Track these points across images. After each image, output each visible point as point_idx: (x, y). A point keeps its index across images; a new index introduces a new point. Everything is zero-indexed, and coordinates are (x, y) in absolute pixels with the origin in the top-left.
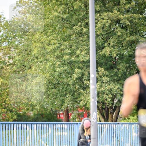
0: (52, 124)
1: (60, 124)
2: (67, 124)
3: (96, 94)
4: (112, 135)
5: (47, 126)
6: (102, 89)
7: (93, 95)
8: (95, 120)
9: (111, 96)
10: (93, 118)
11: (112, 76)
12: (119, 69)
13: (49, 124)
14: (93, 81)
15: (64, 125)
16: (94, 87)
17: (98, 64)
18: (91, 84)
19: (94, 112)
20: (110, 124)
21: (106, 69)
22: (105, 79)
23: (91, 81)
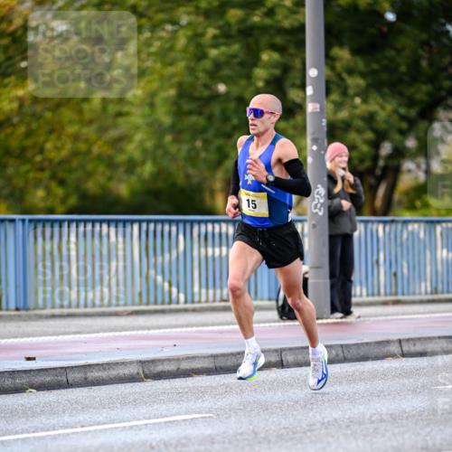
0: (188, 221)
1: (213, 222)
3: (325, 129)
4: (375, 257)
5: (174, 229)
6: (343, 114)
7: (313, 133)
8: (320, 210)
9: (370, 135)
10: (316, 205)
11: (375, 72)
12: (399, 51)
13: (177, 222)
14: (314, 90)
15: (224, 226)
16: (318, 106)
17: (332, 35)
18: (308, 100)
19: (319, 186)
20: (368, 221)
21: (356, 52)
22: (355, 82)
23: (309, 91)
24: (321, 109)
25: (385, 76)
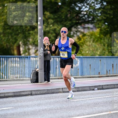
0: (7, 57)
1: (14, 57)
2: (19, 57)
3: (43, 33)
4: (56, 67)
5: (3, 59)
6: (48, 29)
7: (40, 34)
8: (41, 54)
9: (54, 35)
10: (40, 53)
11: (56, 18)
12: (62, 13)
13: (4, 57)
14: (40, 23)
15: (16, 58)
16: (41, 27)
17: (45, 9)
18: (38, 25)
19: (41, 48)
20: (54, 57)
21: (51, 13)
22: (51, 21)
23: (39, 23)
24: (42, 28)
25: (59, 19)
